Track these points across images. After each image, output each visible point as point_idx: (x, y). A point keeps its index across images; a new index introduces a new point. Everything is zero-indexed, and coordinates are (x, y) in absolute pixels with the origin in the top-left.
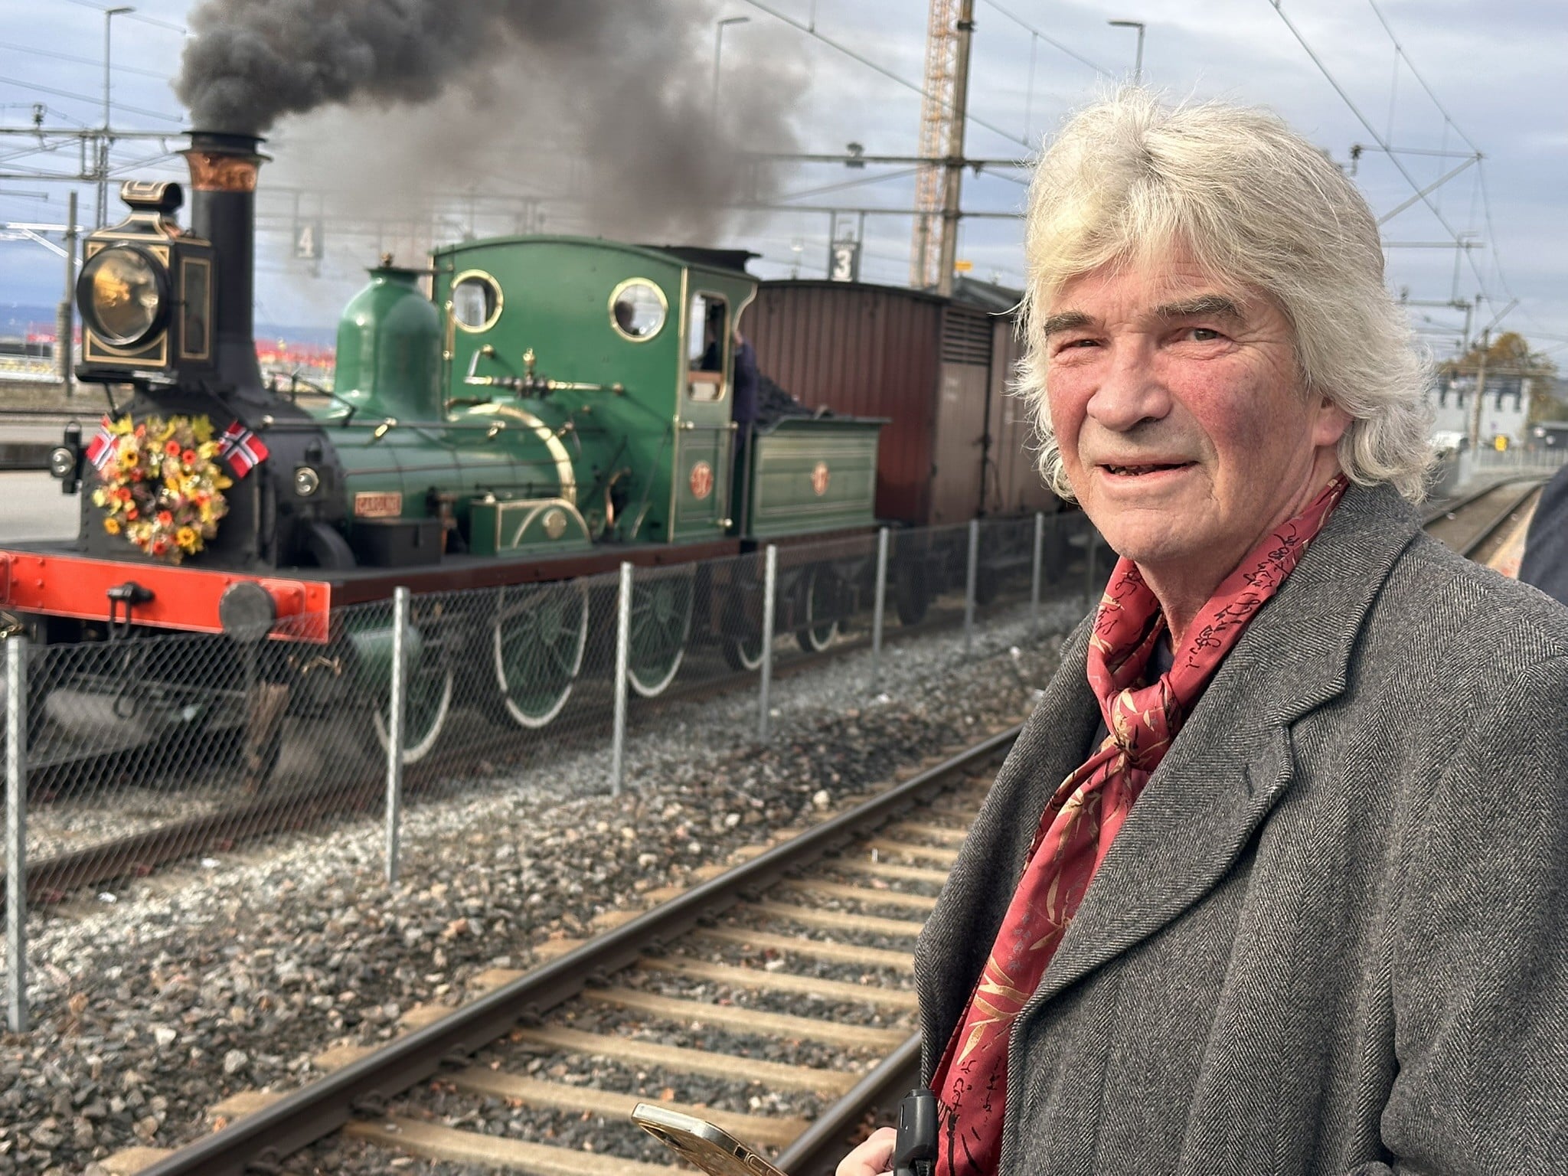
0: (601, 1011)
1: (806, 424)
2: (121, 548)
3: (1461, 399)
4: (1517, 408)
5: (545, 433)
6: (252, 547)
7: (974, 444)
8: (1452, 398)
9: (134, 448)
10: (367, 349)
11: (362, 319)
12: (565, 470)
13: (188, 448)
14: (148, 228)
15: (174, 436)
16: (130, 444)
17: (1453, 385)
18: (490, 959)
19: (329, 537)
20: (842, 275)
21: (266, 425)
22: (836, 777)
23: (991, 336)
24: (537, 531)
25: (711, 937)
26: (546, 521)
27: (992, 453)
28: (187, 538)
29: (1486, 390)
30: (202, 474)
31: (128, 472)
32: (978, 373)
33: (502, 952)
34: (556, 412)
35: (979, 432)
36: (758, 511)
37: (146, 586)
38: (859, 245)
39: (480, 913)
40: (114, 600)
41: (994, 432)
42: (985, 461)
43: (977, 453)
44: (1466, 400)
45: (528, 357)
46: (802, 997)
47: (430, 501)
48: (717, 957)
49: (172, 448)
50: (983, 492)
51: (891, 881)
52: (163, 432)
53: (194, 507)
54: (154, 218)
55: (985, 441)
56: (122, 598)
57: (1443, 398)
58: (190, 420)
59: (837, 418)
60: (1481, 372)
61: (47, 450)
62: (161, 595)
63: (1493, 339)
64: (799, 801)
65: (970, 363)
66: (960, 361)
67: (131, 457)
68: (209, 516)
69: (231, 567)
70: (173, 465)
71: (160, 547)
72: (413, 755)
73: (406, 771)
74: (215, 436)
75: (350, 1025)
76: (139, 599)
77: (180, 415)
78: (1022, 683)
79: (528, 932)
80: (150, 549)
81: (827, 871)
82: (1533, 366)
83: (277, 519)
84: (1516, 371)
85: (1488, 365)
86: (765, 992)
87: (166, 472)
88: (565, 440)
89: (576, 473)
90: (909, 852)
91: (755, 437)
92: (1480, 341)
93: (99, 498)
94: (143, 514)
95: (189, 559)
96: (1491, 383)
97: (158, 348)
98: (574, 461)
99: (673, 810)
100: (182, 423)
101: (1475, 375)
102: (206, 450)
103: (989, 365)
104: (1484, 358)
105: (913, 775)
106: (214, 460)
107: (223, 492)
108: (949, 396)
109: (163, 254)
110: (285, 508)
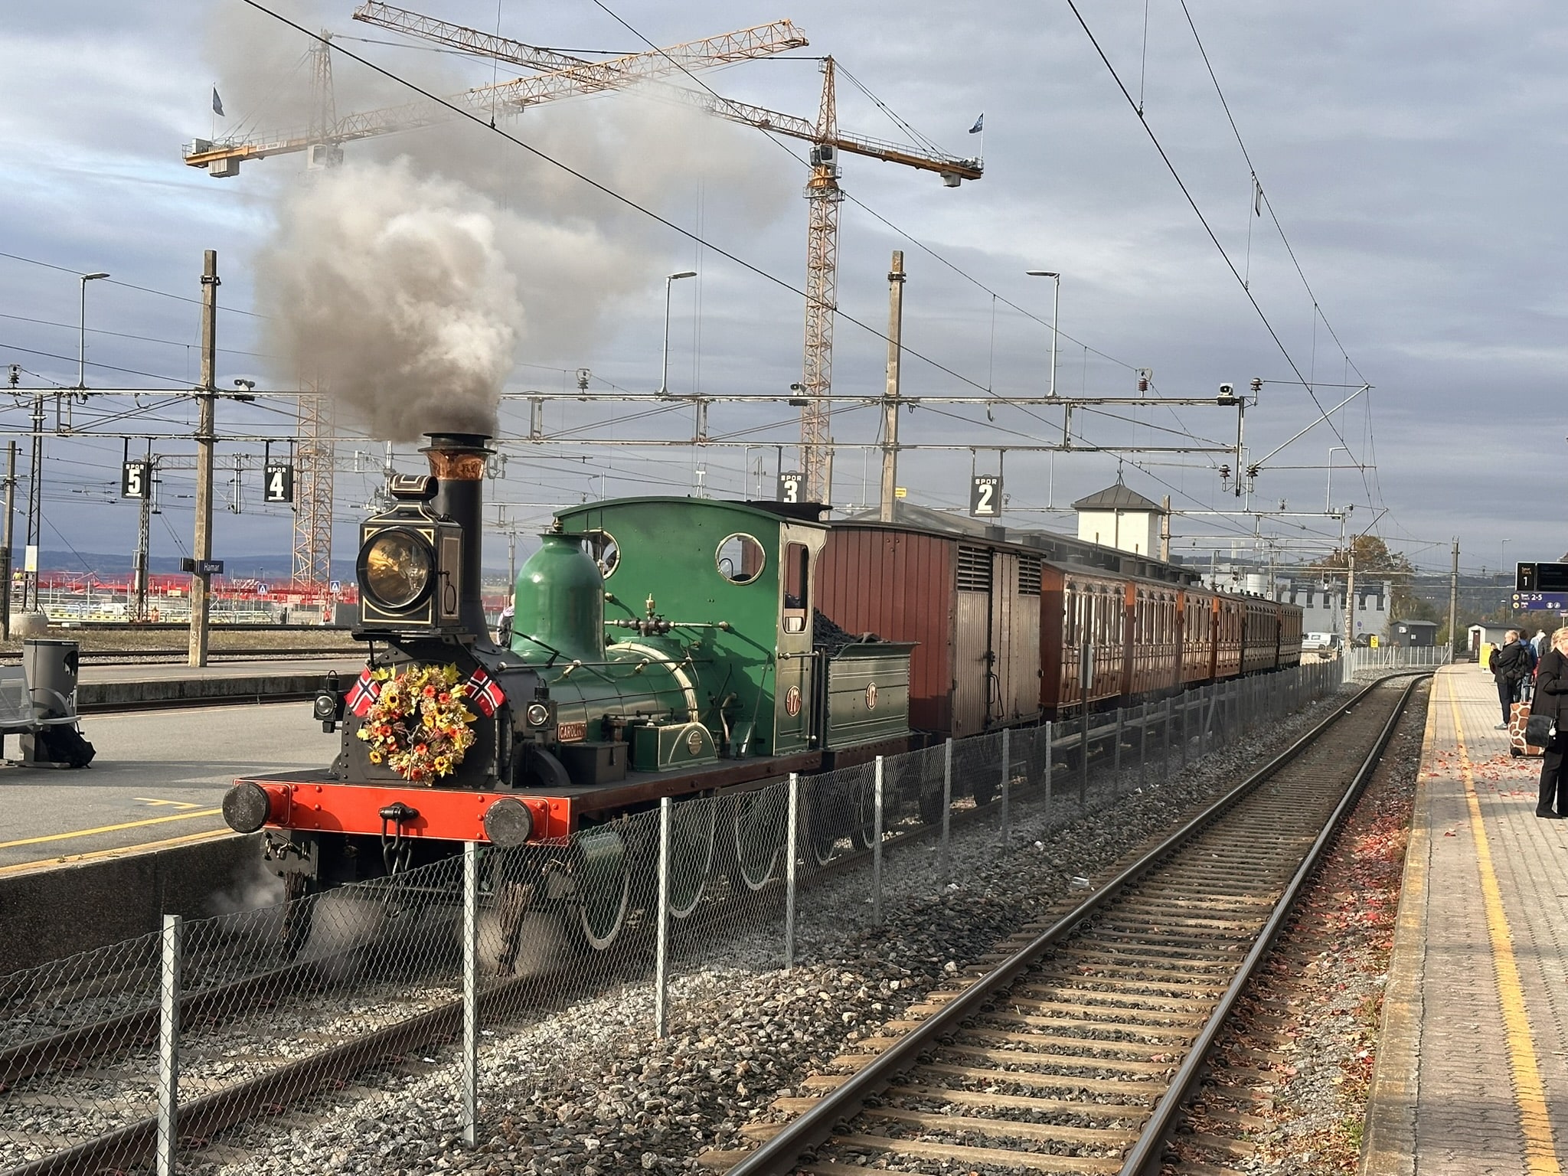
0: (884, 1124)
4: (1380, 608)
6: (493, 771)
7: (980, 660)
9: (395, 692)
13: (442, 691)
14: (414, 514)
15: (429, 681)
18: (774, 1091)
21: (502, 669)
22: (953, 950)
25: (933, 1071)
26: (689, 741)
30: (455, 711)
31: (389, 712)
33: (780, 1086)
39: (753, 1057)
40: (385, 817)
46: (1028, 1110)
48: (944, 1085)
49: (429, 691)
50: (988, 703)
51: (1043, 1028)
52: (419, 678)
53: (447, 738)
54: (418, 506)
55: (989, 657)
56: (393, 817)
58: (441, 668)
65: (976, 589)
66: (970, 588)
67: (393, 699)
71: (417, 773)
75: (708, 1136)
77: (432, 665)
78: (1060, 872)
79: (790, 1072)
81: (989, 1022)
82: (1392, 565)
83: (513, 745)
84: (1379, 572)
86: (997, 1109)
87: (423, 710)
90: (1046, 1007)
91: (828, 662)
97: (427, 608)
99: (847, 978)
100: (435, 670)
106: (462, 699)
107: (469, 725)
108: (962, 619)
109: (429, 535)
110: (518, 737)
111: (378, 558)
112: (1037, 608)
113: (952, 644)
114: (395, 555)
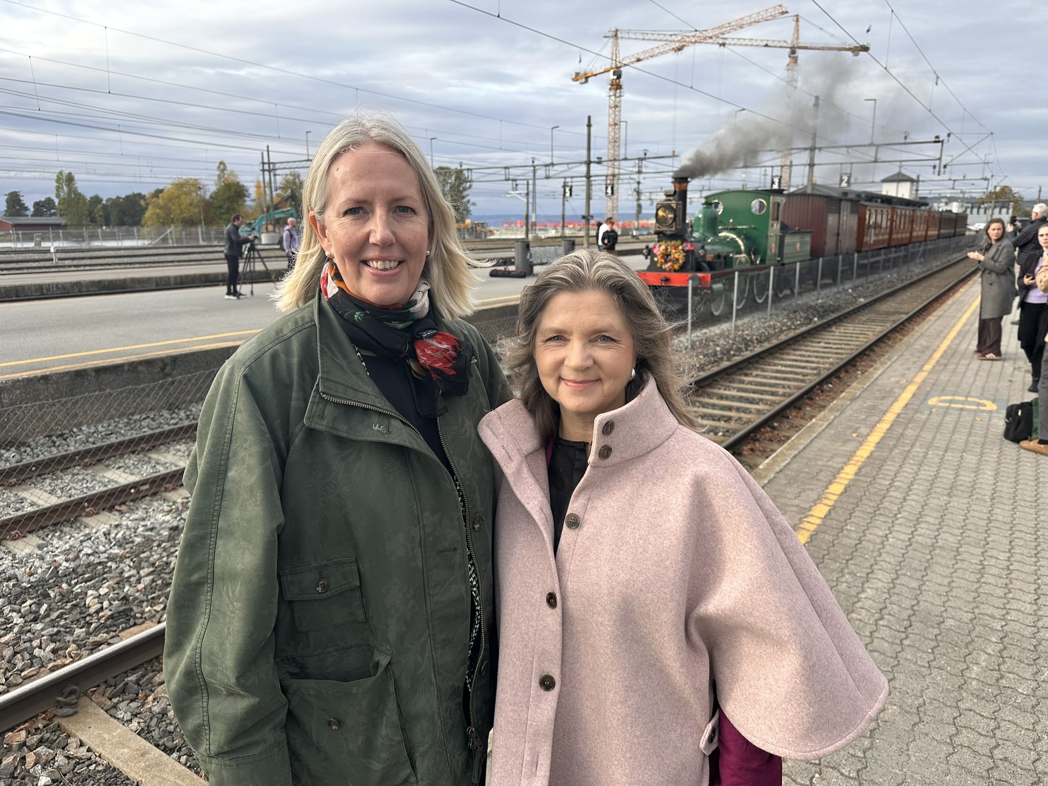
1: (795, 233)
2: (661, 269)
3: (985, 211)
4: (1007, 213)
5: (737, 239)
6: (689, 268)
7: (835, 236)
8: (982, 211)
10: (702, 222)
11: (700, 216)
12: (743, 248)
13: (677, 247)
14: (670, 200)
15: (673, 245)
16: (663, 247)
17: (982, 206)
19: (705, 265)
20: (776, 187)
21: (692, 241)
23: (840, 205)
24: (741, 262)
26: (742, 260)
27: (840, 238)
28: (676, 267)
29: (995, 207)
30: (679, 252)
31: (662, 253)
32: (837, 215)
34: (739, 233)
35: (836, 232)
36: (785, 256)
37: (668, 277)
38: (781, 177)
41: (840, 232)
42: (838, 240)
43: (836, 238)
44: (987, 211)
45: (731, 221)
47: (719, 256)
49: (673, 247)
52: (671, 244)
53: (678, 260)
54: (671, 198)
55: (838, 235)
56: (663, 280)
57: (978, 211)
58: (676, 241)
59: (802, 230)
60: (993, 201)
61: (642, 250)
62: (672, 279)
63: (998, 189)
64: (811, 320)
65: (835, 213)
66: (833, 213)
67: (663, 250)
68: (681, 261)
69: (685, 272)
70: (674, 251)
71: (670, 269)
72: (739, 307)
73: (737, 310)
74: (682, 244)
76: (667, 280)
77: (674, 241)
78: (855, 297)
80: (668, 269)
82: (1014, 197)
83: (695, 261)
84: (1007, 200)
85: (996, 198)
87: (671, 253)
88: (742, 240)
89: (745, 248)
91: (785, 237)
92: (993, 190)
93: (656, 259)
94: (666, 262)
95: (675, 271)
96: (997, 204)
97: (673, 225)
98: (744, 245)
101: (991, 202)
102: (680, 248)
103: (839, 213)
104: (994, 196)
105: (833, 316)
106: (682, 249)
107: (684, 256)
108: (829, 223)
109: (674, 206)
110: (696, 259)
111: (661, 213)
112: (856, 218)
113: (825, 230)
114: (664, 212)
